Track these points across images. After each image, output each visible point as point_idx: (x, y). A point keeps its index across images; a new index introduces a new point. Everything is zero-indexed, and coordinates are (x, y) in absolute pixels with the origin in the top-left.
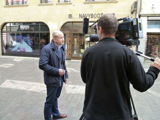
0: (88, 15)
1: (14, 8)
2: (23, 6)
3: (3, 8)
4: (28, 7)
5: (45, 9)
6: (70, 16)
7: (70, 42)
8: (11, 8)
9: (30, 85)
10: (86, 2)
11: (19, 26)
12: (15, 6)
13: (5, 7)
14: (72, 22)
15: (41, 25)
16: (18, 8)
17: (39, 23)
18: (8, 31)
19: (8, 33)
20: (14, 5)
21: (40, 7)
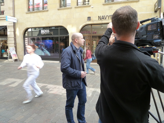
0: (107, 17)
1: (35, 14)
2: (44, 11)
3: (26, 14)
4: (48, 12)
5: (64, 13)
6: (89, 18)
7: (89, 45)
8: (32, 14)
9: (52, 87)
10: (105, 3)
11: (40, 31)
12: (36, 12)
13: (27, 13)
14: (91, 25)
15: (60, 29)
16: (39, 14)
17: (59, 27)
18: (29, 36)
19: (29, 38)
20: (35, 10)
21: (60, 11)
